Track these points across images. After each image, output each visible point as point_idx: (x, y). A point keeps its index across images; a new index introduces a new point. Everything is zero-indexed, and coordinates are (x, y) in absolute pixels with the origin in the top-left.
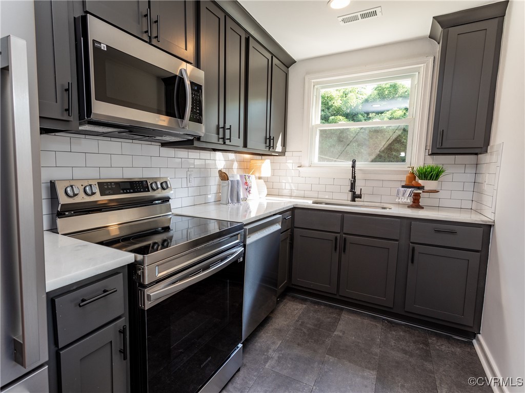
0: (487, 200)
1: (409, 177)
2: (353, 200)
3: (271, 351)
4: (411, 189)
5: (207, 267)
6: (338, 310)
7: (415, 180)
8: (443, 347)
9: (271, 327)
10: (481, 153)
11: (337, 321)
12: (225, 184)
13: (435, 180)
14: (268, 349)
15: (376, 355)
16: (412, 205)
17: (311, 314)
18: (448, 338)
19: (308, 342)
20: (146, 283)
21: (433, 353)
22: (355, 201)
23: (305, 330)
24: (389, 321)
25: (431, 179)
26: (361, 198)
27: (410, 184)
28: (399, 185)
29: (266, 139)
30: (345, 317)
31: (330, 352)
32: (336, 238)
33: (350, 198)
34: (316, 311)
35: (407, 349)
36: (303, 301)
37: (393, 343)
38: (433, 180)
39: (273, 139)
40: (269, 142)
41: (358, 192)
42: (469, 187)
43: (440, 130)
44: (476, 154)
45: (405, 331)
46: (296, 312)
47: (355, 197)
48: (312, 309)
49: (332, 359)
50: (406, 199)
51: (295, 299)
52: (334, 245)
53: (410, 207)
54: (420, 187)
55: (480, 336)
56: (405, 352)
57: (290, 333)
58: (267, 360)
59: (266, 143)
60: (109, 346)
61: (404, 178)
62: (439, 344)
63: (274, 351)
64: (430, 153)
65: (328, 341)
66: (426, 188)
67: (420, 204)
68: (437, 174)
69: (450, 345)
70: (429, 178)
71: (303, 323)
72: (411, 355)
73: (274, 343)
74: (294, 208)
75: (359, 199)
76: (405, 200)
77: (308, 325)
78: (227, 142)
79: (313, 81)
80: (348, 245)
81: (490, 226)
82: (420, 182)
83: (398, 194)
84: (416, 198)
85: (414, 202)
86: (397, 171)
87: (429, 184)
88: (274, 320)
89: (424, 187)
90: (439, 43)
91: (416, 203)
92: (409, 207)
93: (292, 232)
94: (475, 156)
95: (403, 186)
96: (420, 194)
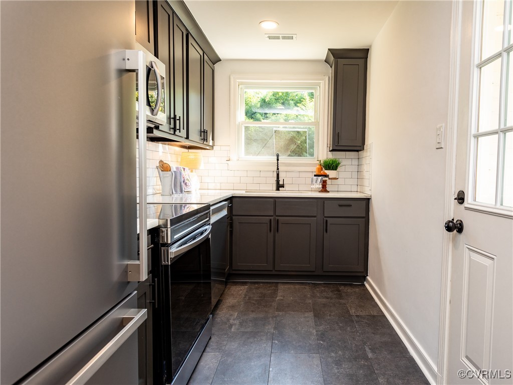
0: (366, 183)
1: (318, 168)
2: (278, 189)
3: (231, 321)
4: (321, 177)
5: (194, 238)
6: (274, 284)
7: (322, 170)
8: (349, 290)
9: (224, 306)
10: (360, 150)
11: (276, 290)
12: (168, 175)
13: (335, 170)
14: (228, 320)
15: (310, 303)
17: (254, 291)
18: (351, 285)
19: (259, 308)
20: (169, 242)
21: (343, 294)
22: (279, 190)
23: (254, 302)
24: (313, 283)
25: (333, 169)
26: (284, 187)
27: (320, 174)
28: (312, 175)
29: (201, 132)
30: (281, 287)
31: (278, 309)
32: (271, 220)
33: (275, 188)
34: (257, 288)
35: (328, 296)
36: (244, 283)
37: (318, 295)
39: (207, 132)
40: (204, 134)
41: (281, 183)
42: (355, 175)
43: (337, 132)
44: (358, 151)
45: (324, 287)
46: (241, 291)
47: (279, 186)
48: (253, 287)
49: (281, 313)
50: (318, 185)
51: (236, 283)
52: (269, 227)
53: (321, 191)
54: (326, 176)
55: (368, 278)
56: (327, 298)
57: (242, 306)
58: (231, 326)
59: (201, 136)
60: (144, 296)
61: (315, 169)
62: (346, 289)
63: (234, 320)
64: (331, 149)
65: (275, 304)
66: (330, 177)
67: (327, 189)
68: (336, 165)
69: (352, 288)
70: (331, 169)
71: (250, 298)
72: (331, 299)
73: (231, 315)
74: (233, 197)
75: (282, 188)
77: (255, 298)
78: (177, 133)
79: (237, 80)
80: (280, 225)
81: (369, 199)
82: (326, 171)
83: (312, 181)
84: (324, 184)
85: (323, 188)
86: (309, 164)
87: (331, 173)
88: (224, 301)
89: (328, 175)
90: (331, 67)
91: (324, 189)
93: (232, 219)
94: (357, 153)
95: (315, 176)
96: (326, 181)
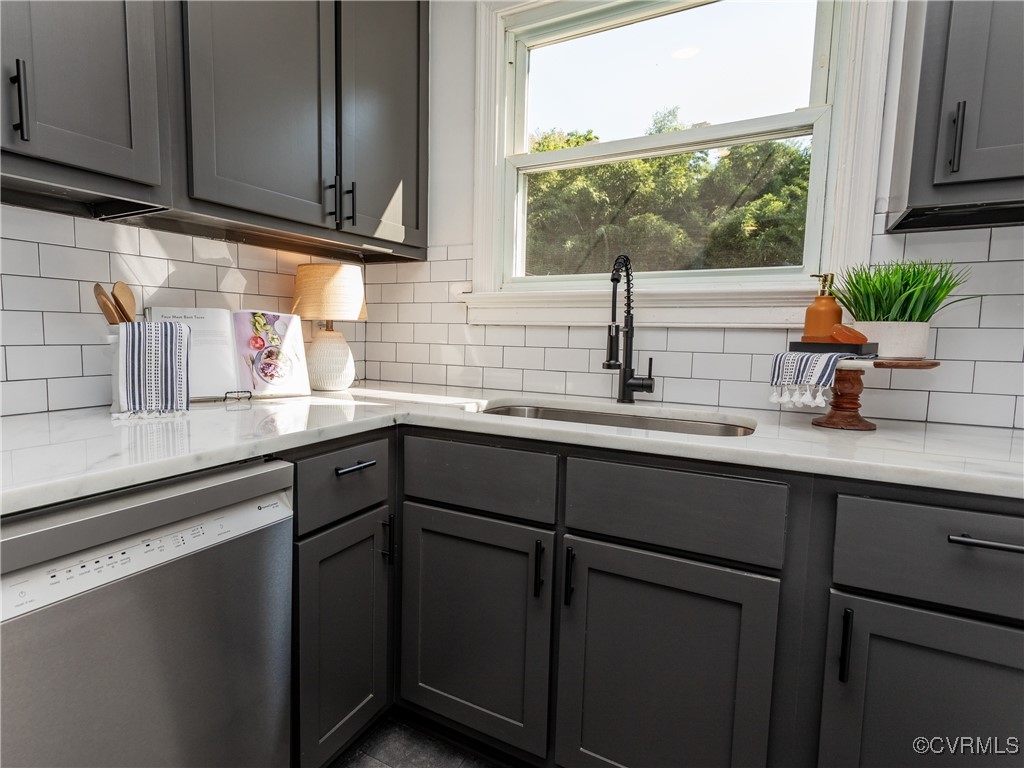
1: (816, 313)
2: (626, 396)
4: (826, 356)
7: (840, 322)
13: (921, 319)
16: (831, 416)
22: (631, 401)
25: (905, 314)
27: (821, 334)
28: (779, 344)
29: (320, 186)
32: (539, 549)
33: (611, 393)
38: (910, 319)
39: (354, 191)
40: (338, 199)
41: (640, 370)
47: (630, 387)
50: (808, 395)
52: (532, 573)
53: (822, 423)
54: (859, 348)
59: (321, 202)
61: (796, 317)
66: (886, 352)
67: (862, 412)
68: (928, 297)
70: (895, 311)
75: (644, 395)
76: (807, 399)
80: (580, 577)
82: (861, 327)
84: (845, 389)
85: (837, 406)
87: (895, 338)
91: (845, 409)
92: (817, 424)
95: (795, 347)
96: (860, 372)
